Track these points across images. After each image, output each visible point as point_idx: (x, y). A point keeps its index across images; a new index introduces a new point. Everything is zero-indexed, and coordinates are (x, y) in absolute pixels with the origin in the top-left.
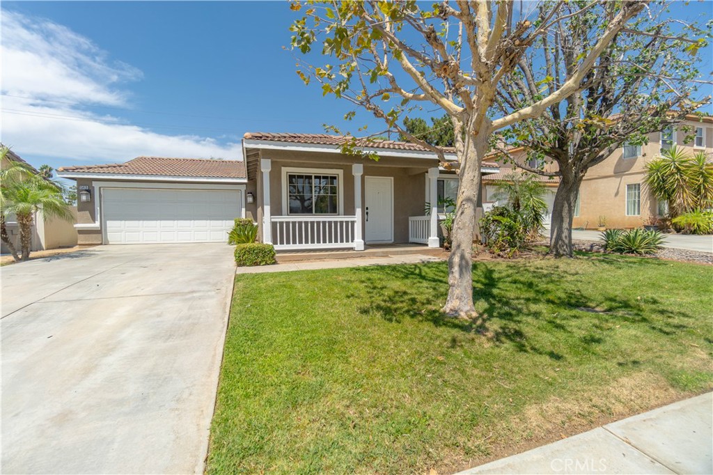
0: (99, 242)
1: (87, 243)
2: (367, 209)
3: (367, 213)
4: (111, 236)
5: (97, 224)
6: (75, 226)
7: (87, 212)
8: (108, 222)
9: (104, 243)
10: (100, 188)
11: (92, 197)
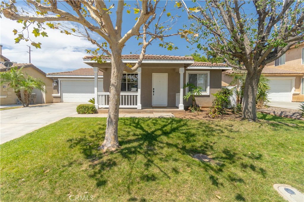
0: (60, 101)
1: (56, 101)
2: (154, 89)
3: (154, 91)
4: (64, 99)
5: (59, 95)
6: (52, 95)
7: (56, 90)
8: (63, 94)
9: (61, 102)
10: (61, 81)
11: (58, 84)
